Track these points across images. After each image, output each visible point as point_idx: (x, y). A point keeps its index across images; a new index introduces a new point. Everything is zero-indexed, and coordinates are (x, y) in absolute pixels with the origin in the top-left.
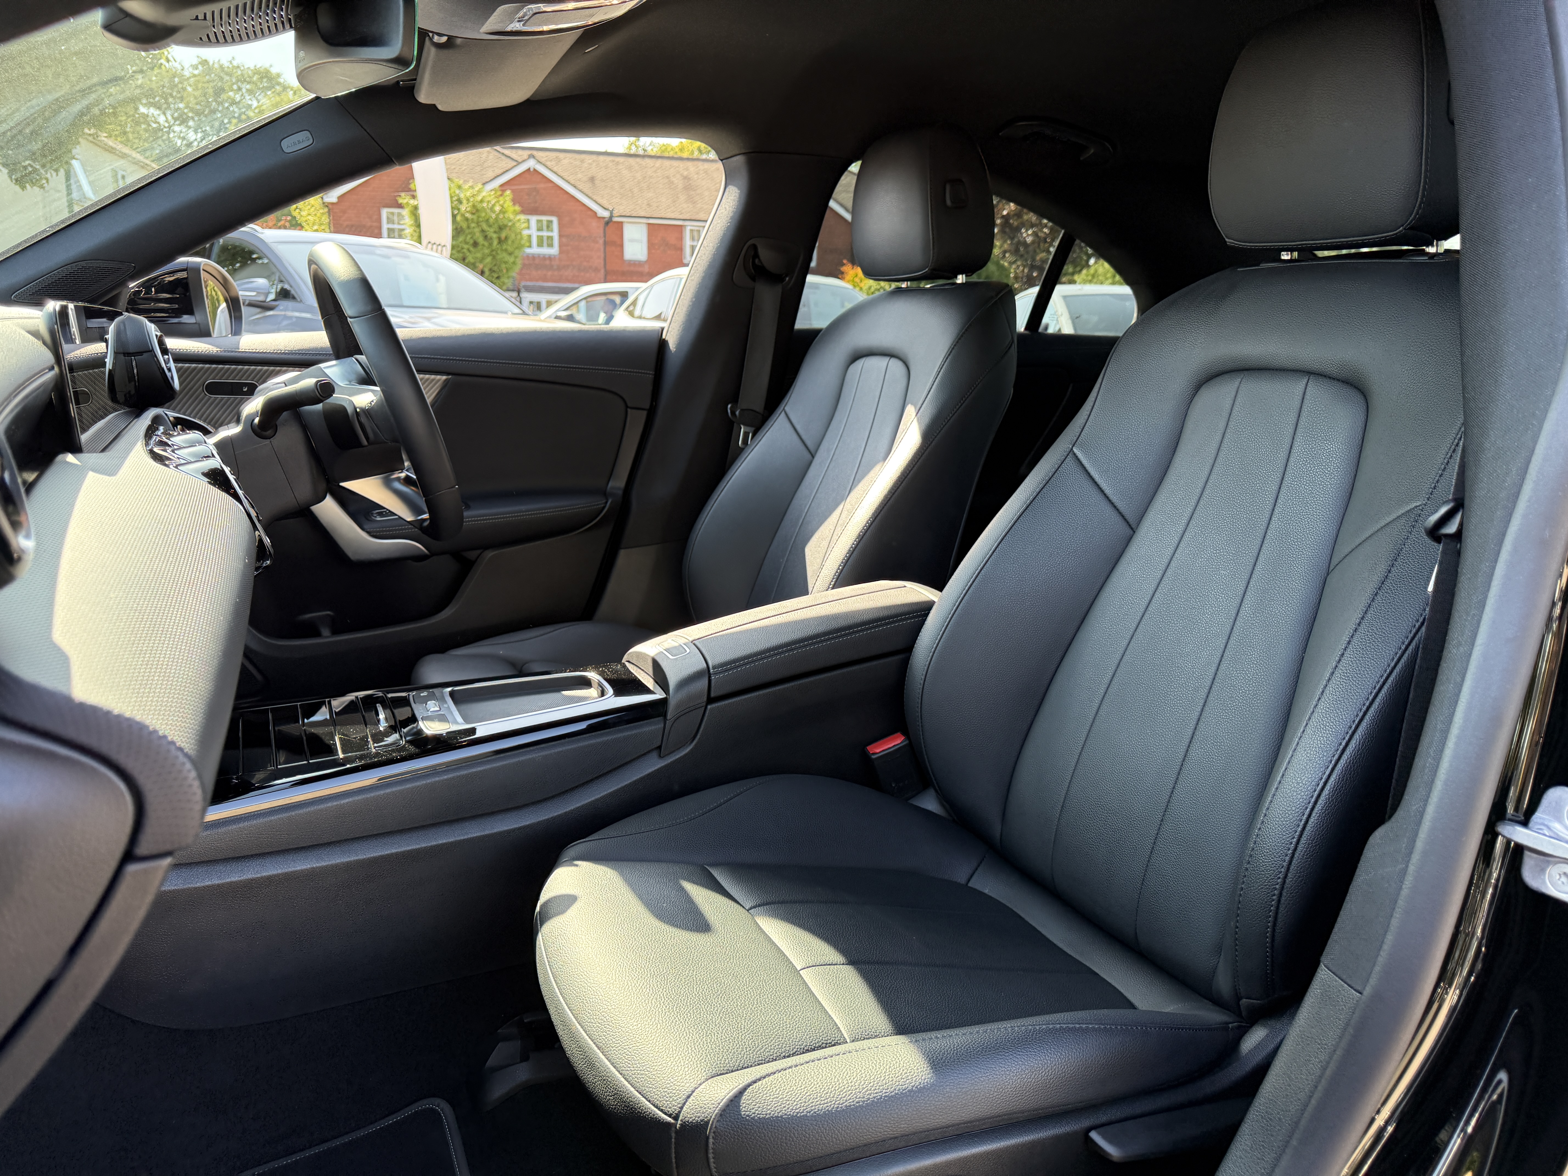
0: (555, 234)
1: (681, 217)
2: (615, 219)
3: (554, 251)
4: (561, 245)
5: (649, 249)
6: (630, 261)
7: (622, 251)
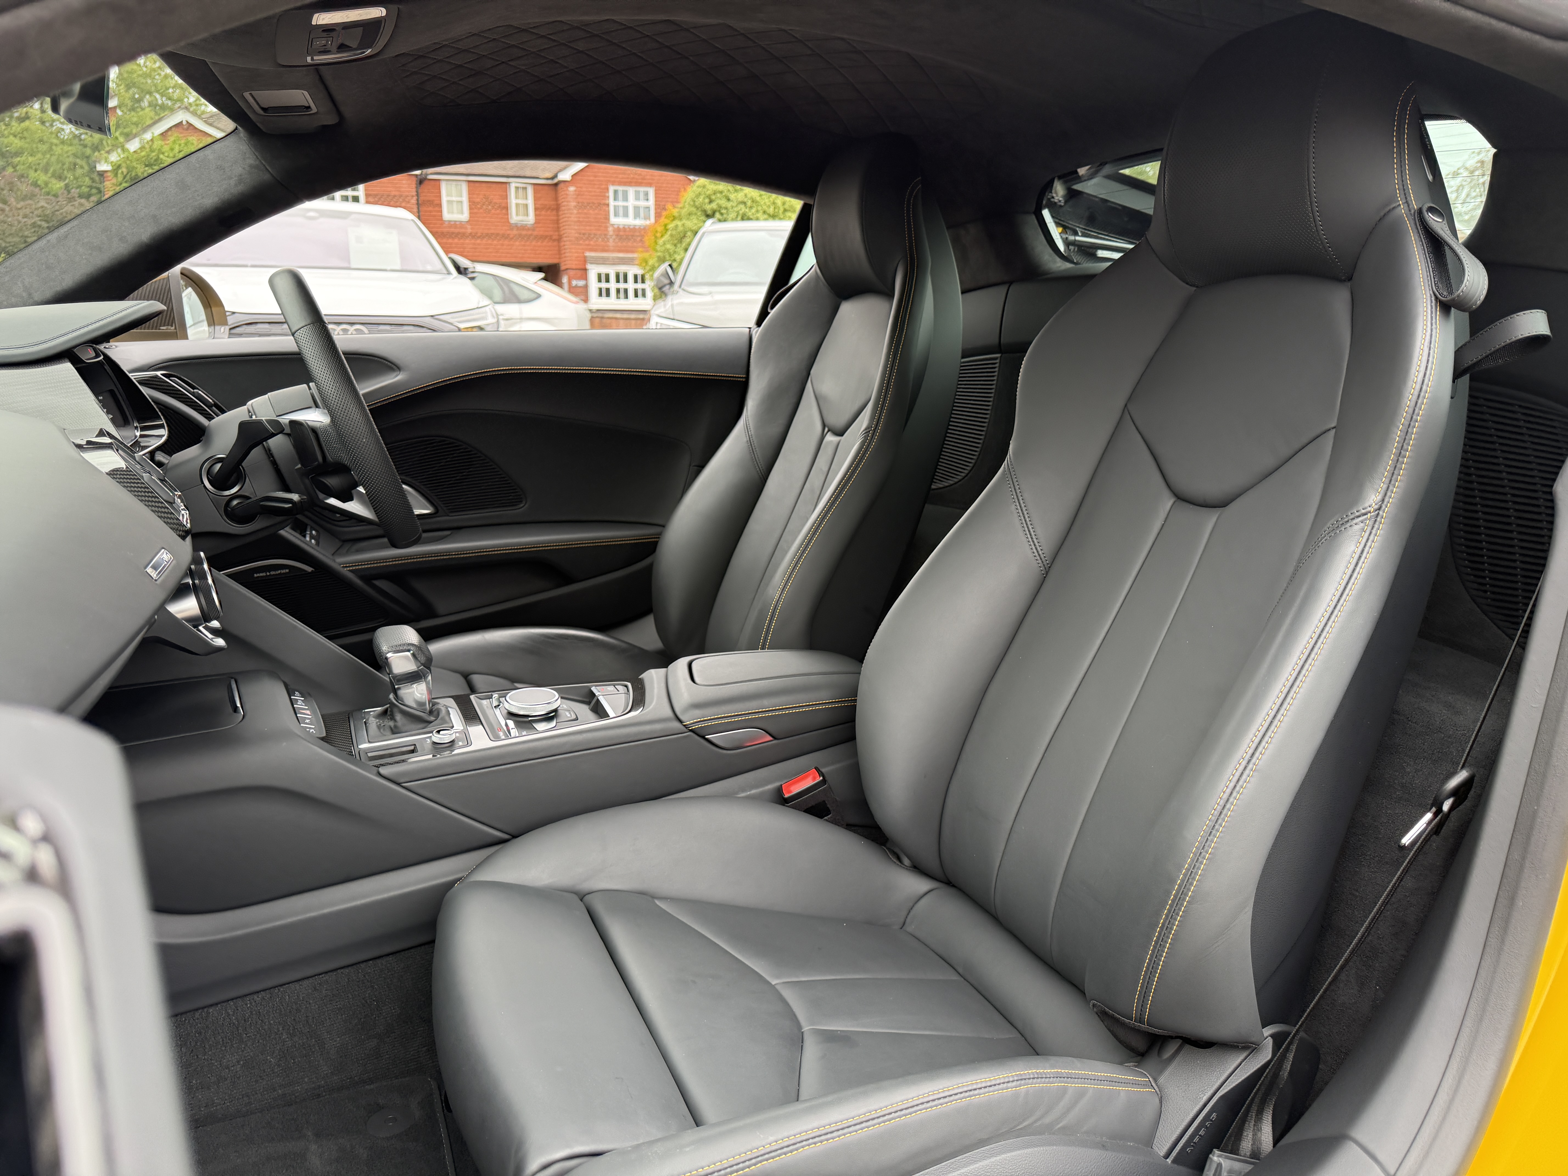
1: (504, 173)
5: (471, 209)
6: (450, 221)
7: (441, 212)
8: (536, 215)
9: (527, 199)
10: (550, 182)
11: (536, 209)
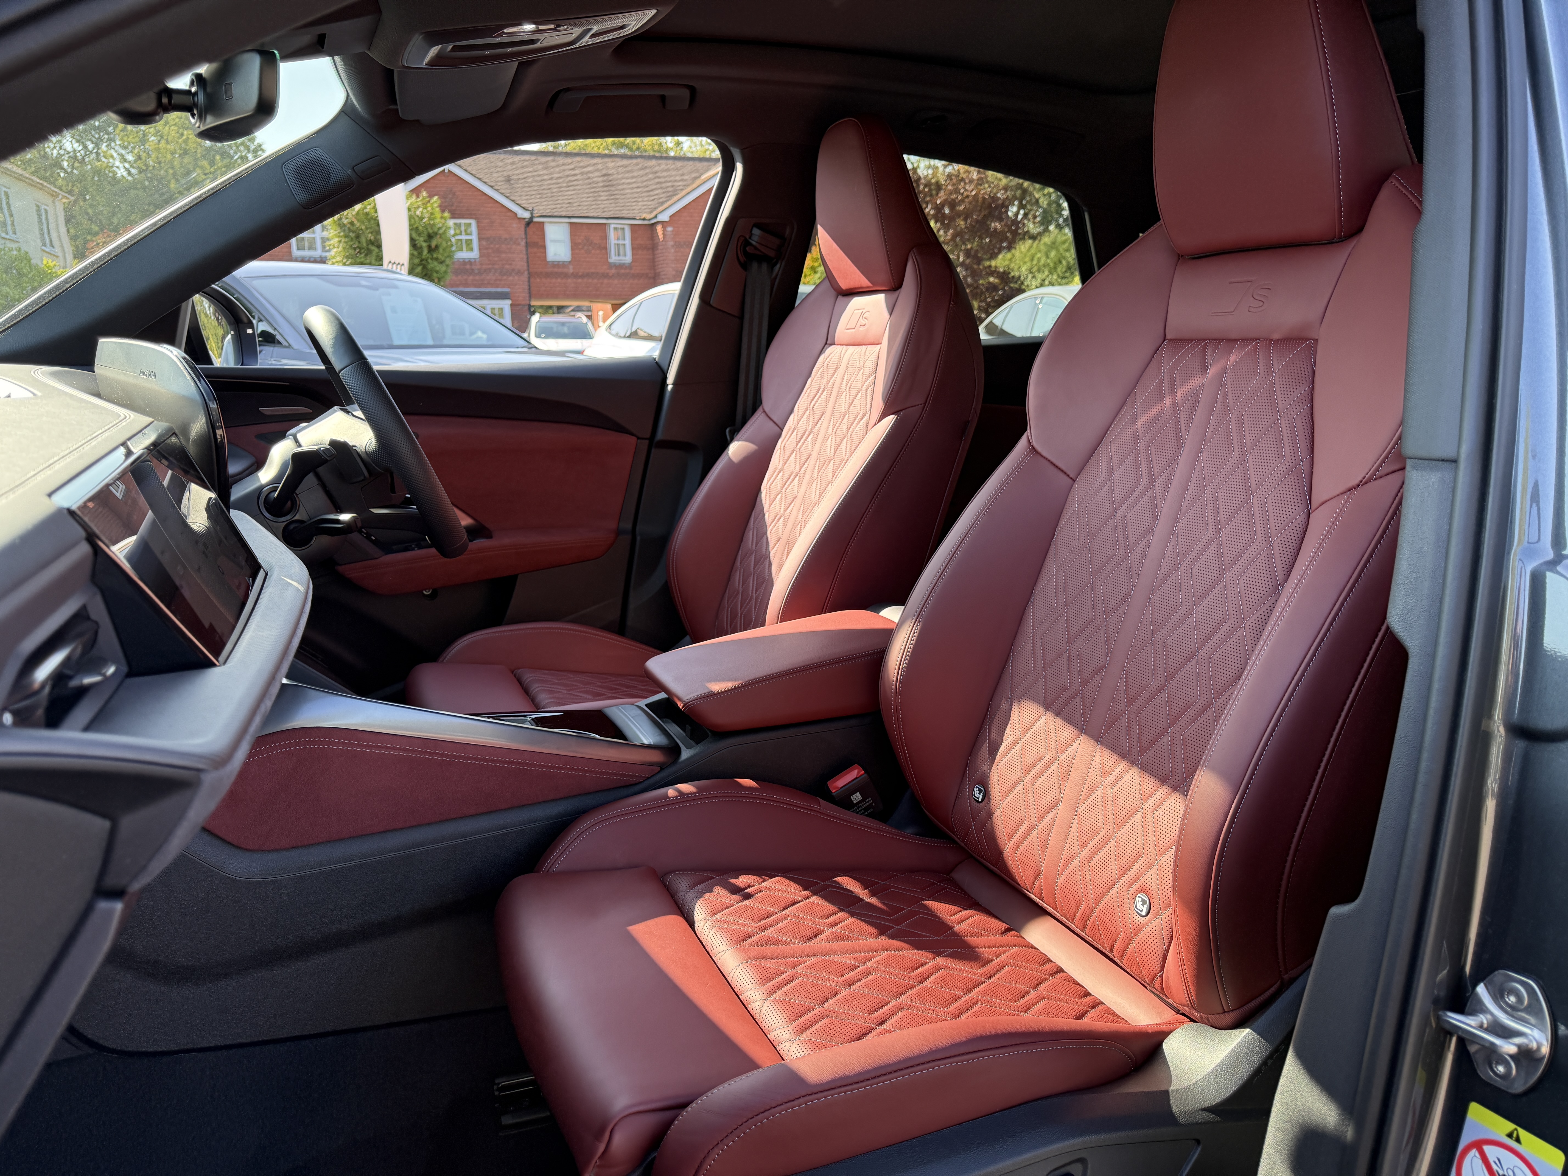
0: (474, 237)
1: (604, 215)
2: (535, 220)
3: (474, 254)
4: (480, 249)
5: (573, 249)
6: (553, 262)
7: (545, 253)
8: (633, 254)
9: (624, 239)
10: (646, 222)
11: (633, 249)
